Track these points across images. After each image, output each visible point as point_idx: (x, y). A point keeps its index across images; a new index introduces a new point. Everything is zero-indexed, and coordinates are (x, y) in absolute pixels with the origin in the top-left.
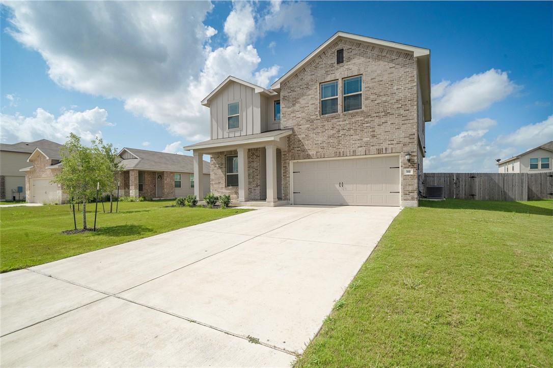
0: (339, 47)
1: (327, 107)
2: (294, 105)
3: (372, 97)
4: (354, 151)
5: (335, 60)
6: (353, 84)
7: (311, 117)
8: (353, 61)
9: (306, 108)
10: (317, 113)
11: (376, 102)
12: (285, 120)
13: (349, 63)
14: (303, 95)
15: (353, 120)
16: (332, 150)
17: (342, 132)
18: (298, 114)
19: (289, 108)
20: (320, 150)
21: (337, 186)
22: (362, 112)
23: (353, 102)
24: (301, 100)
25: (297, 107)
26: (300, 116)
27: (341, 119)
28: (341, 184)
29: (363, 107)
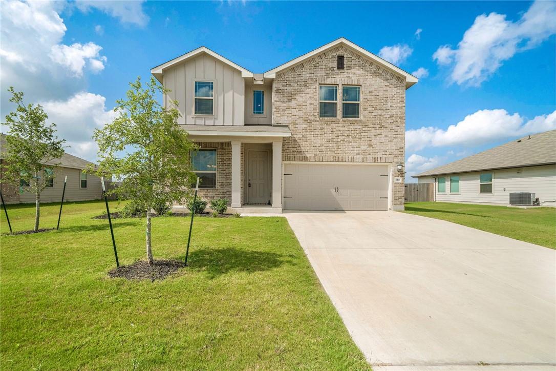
0: (340, 53)
1: (327, 110)
2: (289, 101)
3: (370, 109)
4: (353, 158)
5: (335, 64)
6: (352, 92)
7: (309, 118)
8: (353, 71)
9: (304, 107)
10: (316, 114)
11: (373, 114)
12: (279, 115)
13: (349, 71)
14: (300, 92)
15: (352, 127)
16: (330, 155)
17: (341, 138)
18: (294, 112)
19: (283, 102)
20: (318, 153)
21: (333, 191)
22: (361, 121)
23: (351, 111)
24: (297, 97)
25: (293, 103)
26: (297, 114)
27: (341, 125)
28: (337, 189)
29: (361, 117)
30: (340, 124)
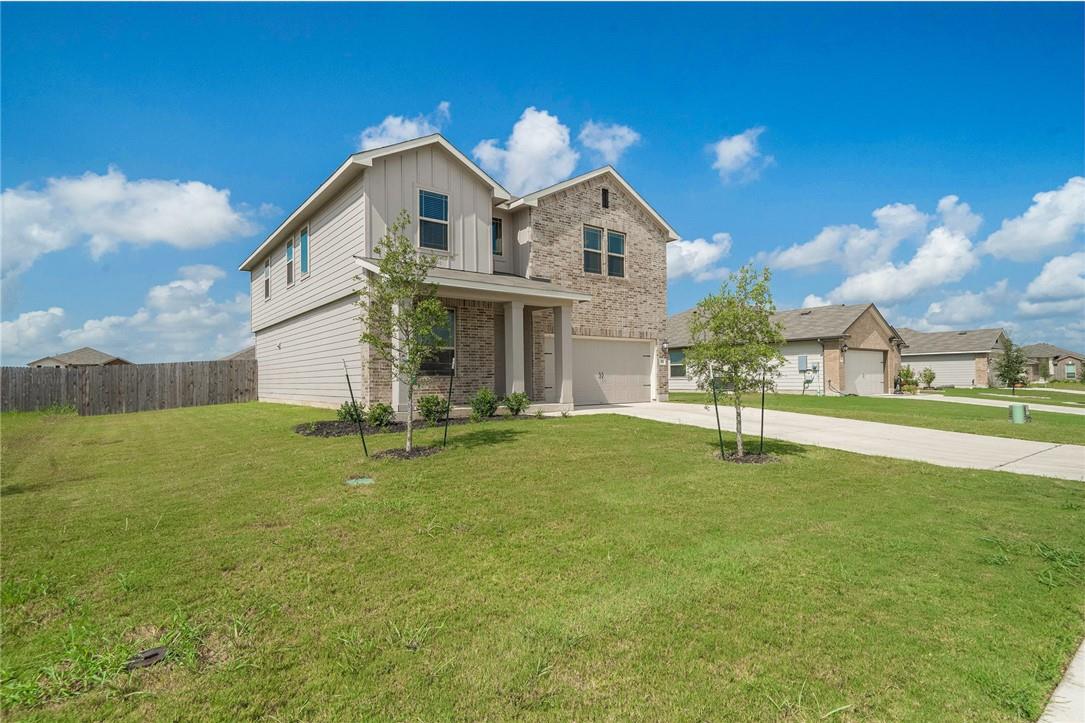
0: (605, 185)
1: (591, 263)
2: (551, 243)
3: (636, 267)
4: (620, 331)
5: (600, 200)
6: (617, 241)
7: (574, 271)
8: (618, 212)
9: (568, 255)
10: (582, 267)
11: (639, 274)
12: (539, 263)
13: (614, 213)
14: (563, 232)
15: (619, 290)
16: (596, 327)
17: (608, 303)
18: (557, 261)
19: (544, 245)
20: (585, 323)
21: (597, 376)
22: (627, 282)
23: (616, 267)
24: (560, 239)
25: (555, 248)
26: (560, 264)
27: (607, 285)
28: (601, 375)
29: (627, 277)
30: (605, 284)
